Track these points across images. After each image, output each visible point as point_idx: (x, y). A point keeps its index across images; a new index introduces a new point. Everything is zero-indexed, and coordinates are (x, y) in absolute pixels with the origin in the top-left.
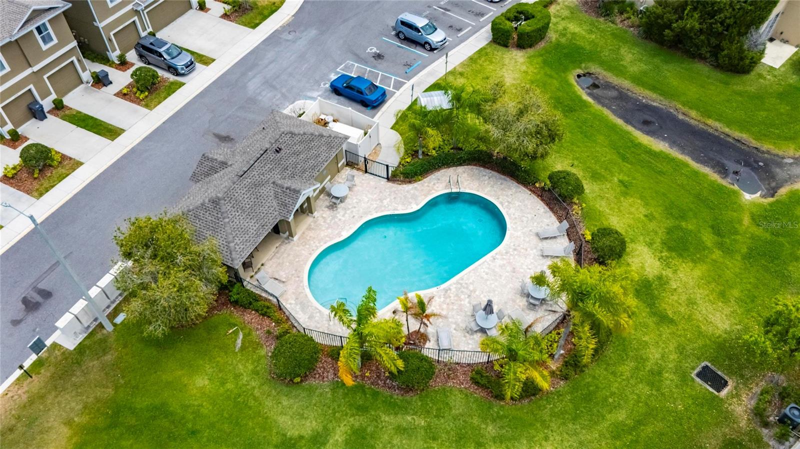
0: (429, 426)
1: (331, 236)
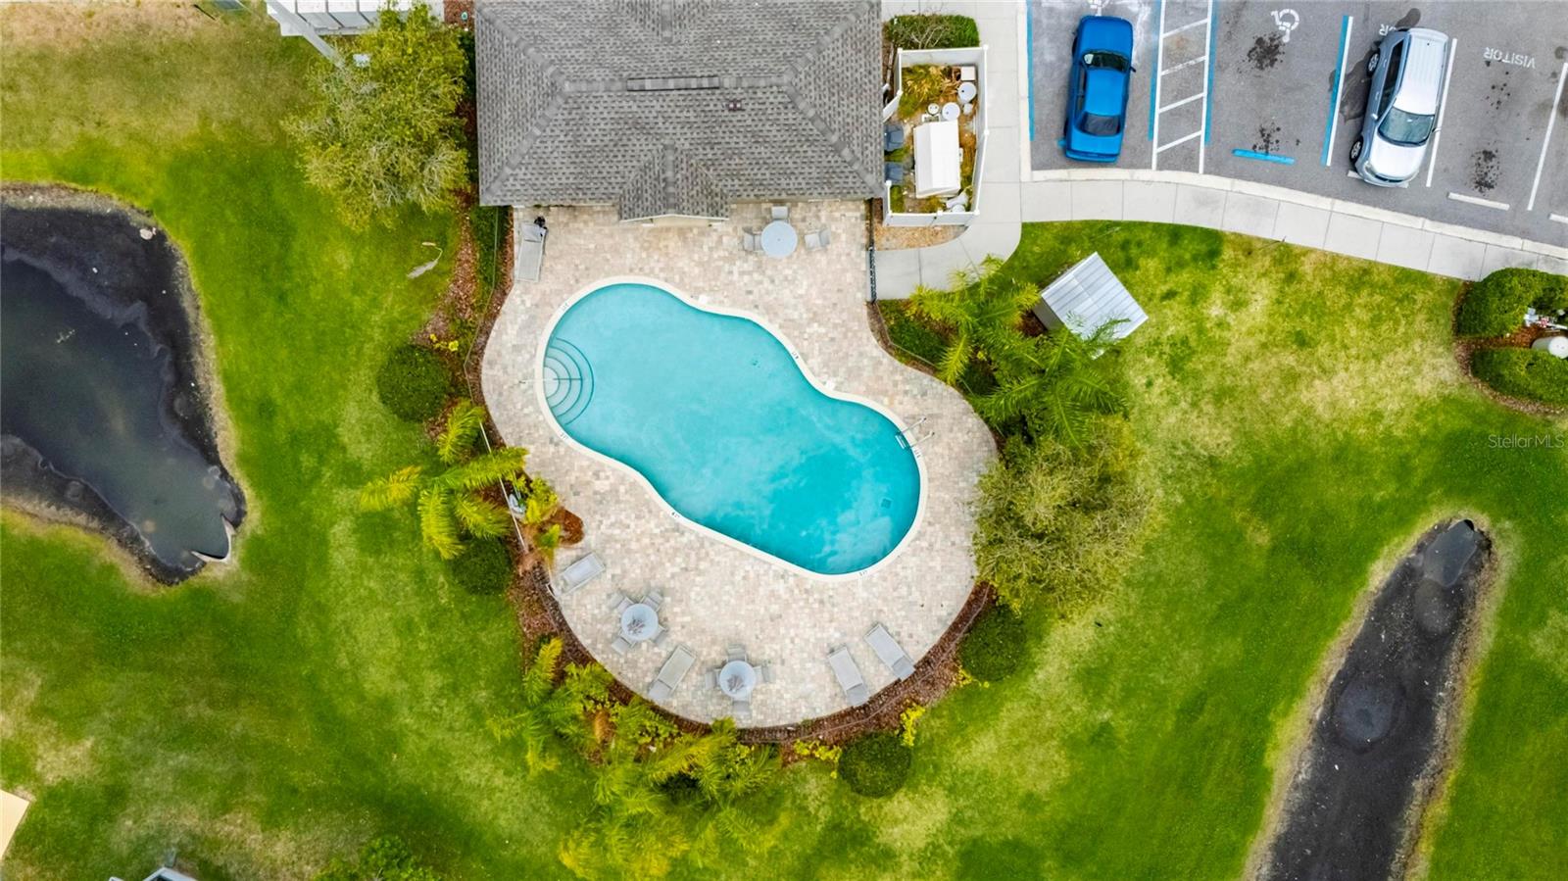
0: (445, 610)
1: (686, 280)
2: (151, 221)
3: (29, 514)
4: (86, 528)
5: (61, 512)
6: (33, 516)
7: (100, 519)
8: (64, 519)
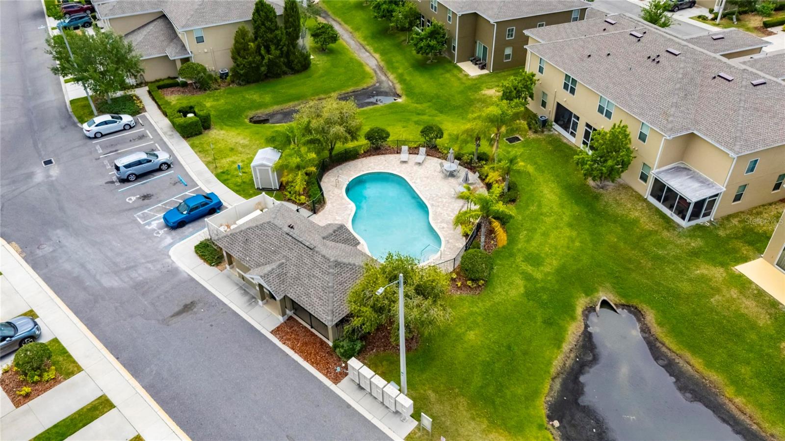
2: (549, 427)
3: (690, 365)
4: (664, 344)
5: (674, 357)
6: (688, 363)
7: (655, 345)
8: (673, 354)
